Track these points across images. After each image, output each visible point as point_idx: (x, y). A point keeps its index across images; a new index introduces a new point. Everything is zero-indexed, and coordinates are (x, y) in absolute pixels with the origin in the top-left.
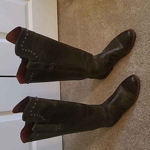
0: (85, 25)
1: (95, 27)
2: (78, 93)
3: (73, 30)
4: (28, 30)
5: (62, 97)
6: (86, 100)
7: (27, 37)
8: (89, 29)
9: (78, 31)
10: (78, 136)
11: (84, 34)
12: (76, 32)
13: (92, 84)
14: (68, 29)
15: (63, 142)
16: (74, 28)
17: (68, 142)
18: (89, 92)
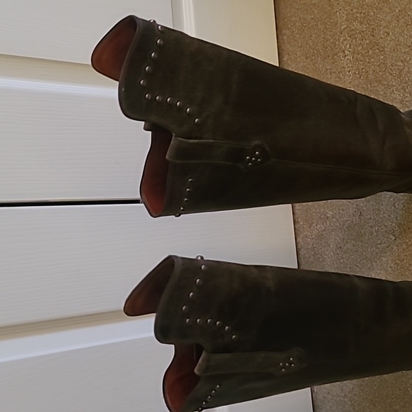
0: (364, 18)
1: (402, 21)
2: (354, 246)
3: (327, 41)
4: (162, 26)
5: (302, 261)
6: (382, 265)
7: (160, 49)
8: (380, 30)
9: (343, 44)
10: (362, 385)
11: (363, 48)
12: (335, 45)
13: (400, 212)
14: (310, 42)
15: (315, 404)
16: (329, 33)
17: (330, 404)
18: (393, 238)
